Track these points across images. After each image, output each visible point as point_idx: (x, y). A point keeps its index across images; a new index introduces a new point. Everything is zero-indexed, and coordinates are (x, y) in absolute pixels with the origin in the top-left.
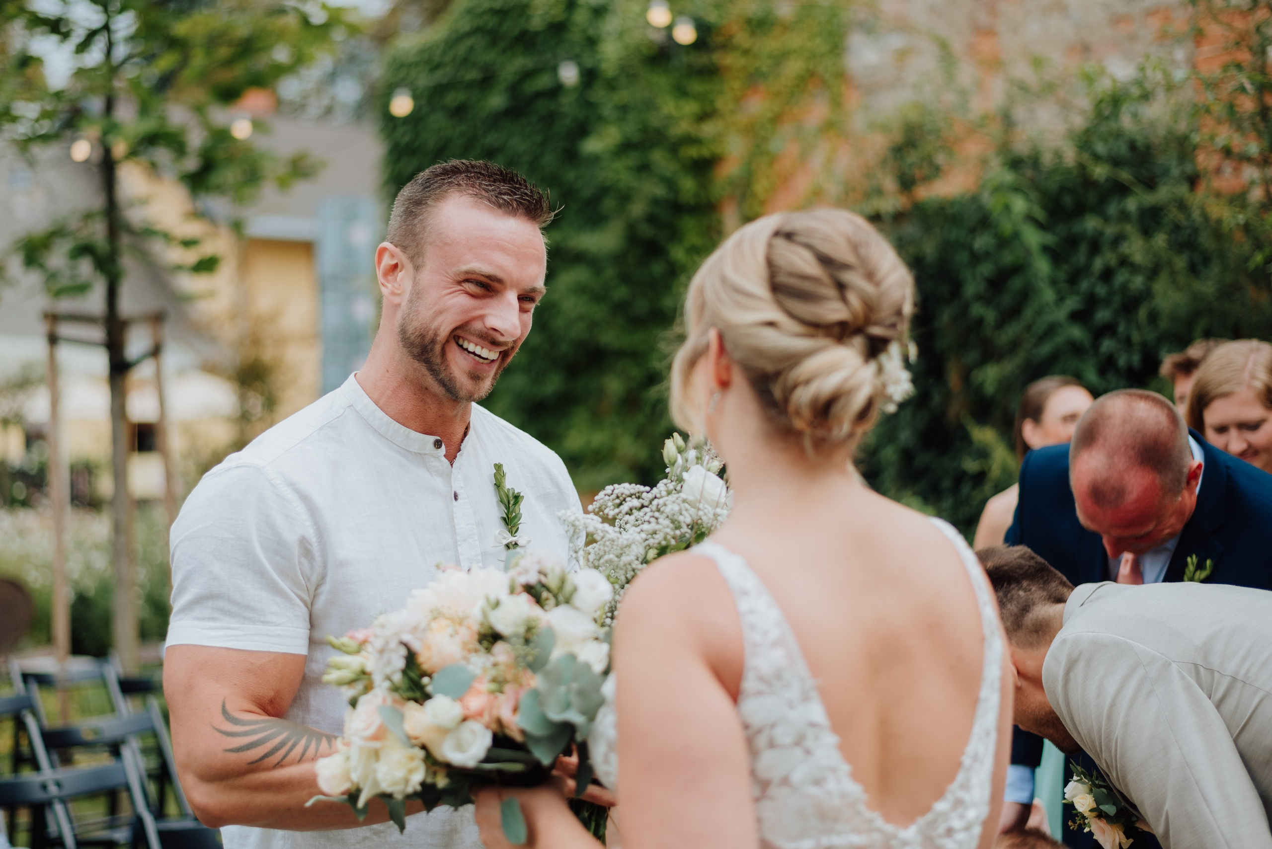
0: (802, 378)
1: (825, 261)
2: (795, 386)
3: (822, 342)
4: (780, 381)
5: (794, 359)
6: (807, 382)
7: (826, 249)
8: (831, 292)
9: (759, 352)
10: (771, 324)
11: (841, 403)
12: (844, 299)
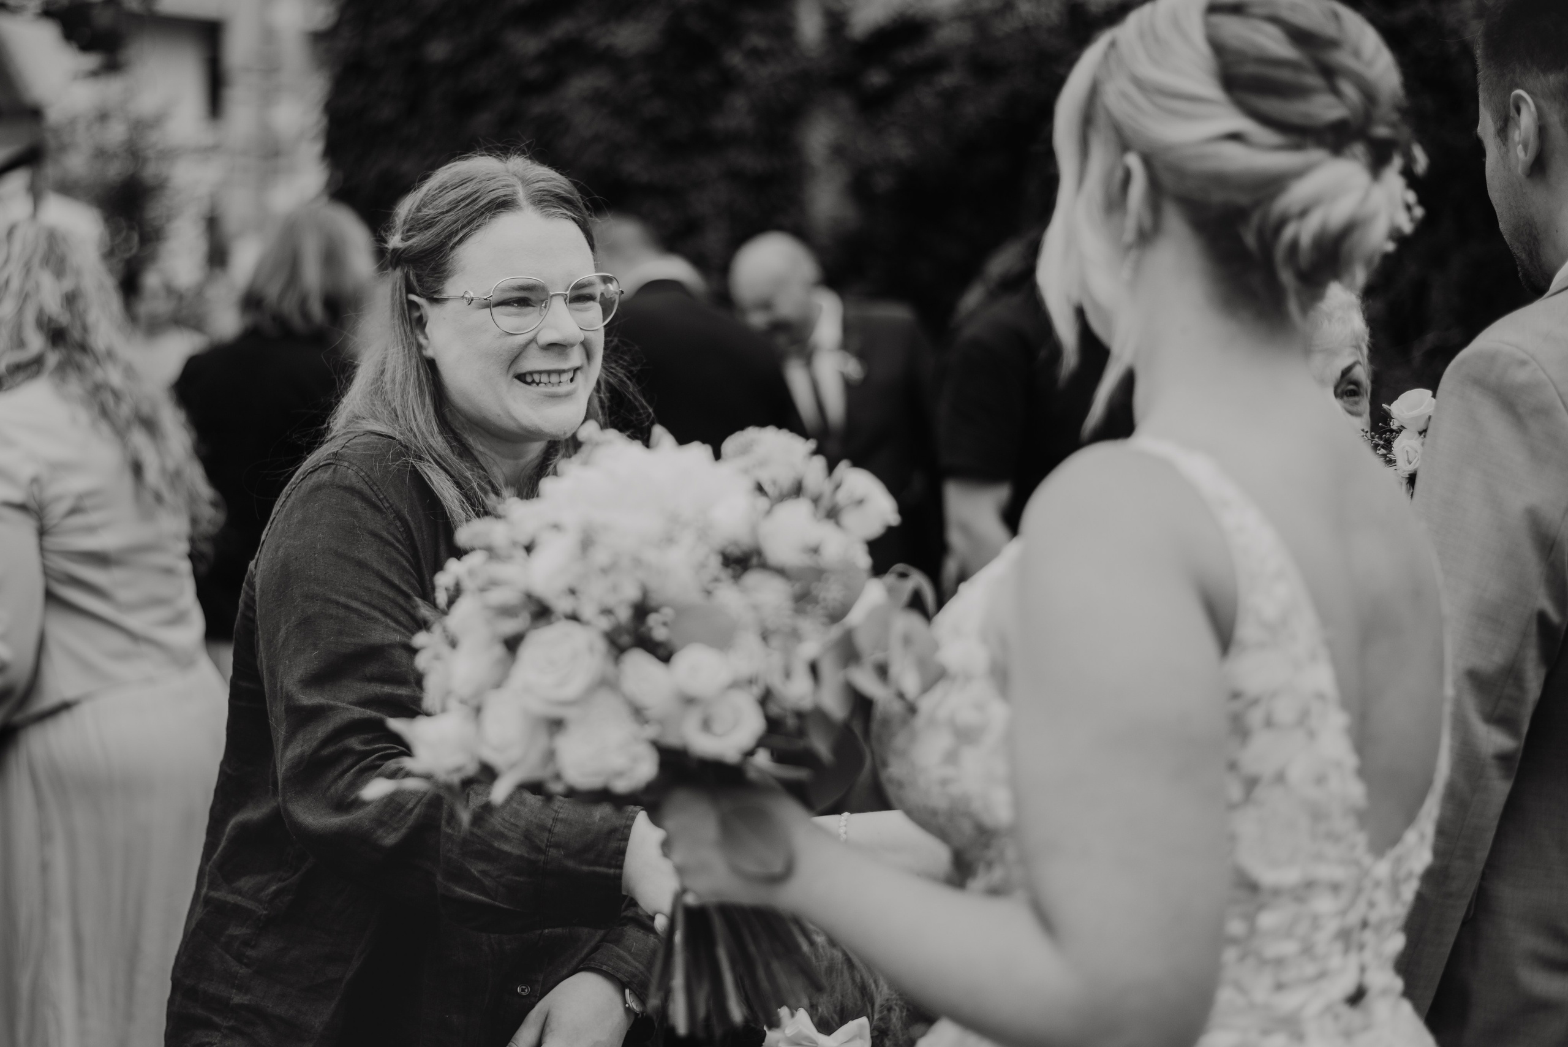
0: (1295, 208)
1: (1300, 36)
2: (1282, 222)
3: (1315, 155)
4: (1255, 219)
5: (1276, 183)
6: (1303, 213)
7: (1301, 20)
8: (1312, 80)
9: (1221, 180)
10: (1235, 137)
11: (1356, 236)
12: (1336, 92)
